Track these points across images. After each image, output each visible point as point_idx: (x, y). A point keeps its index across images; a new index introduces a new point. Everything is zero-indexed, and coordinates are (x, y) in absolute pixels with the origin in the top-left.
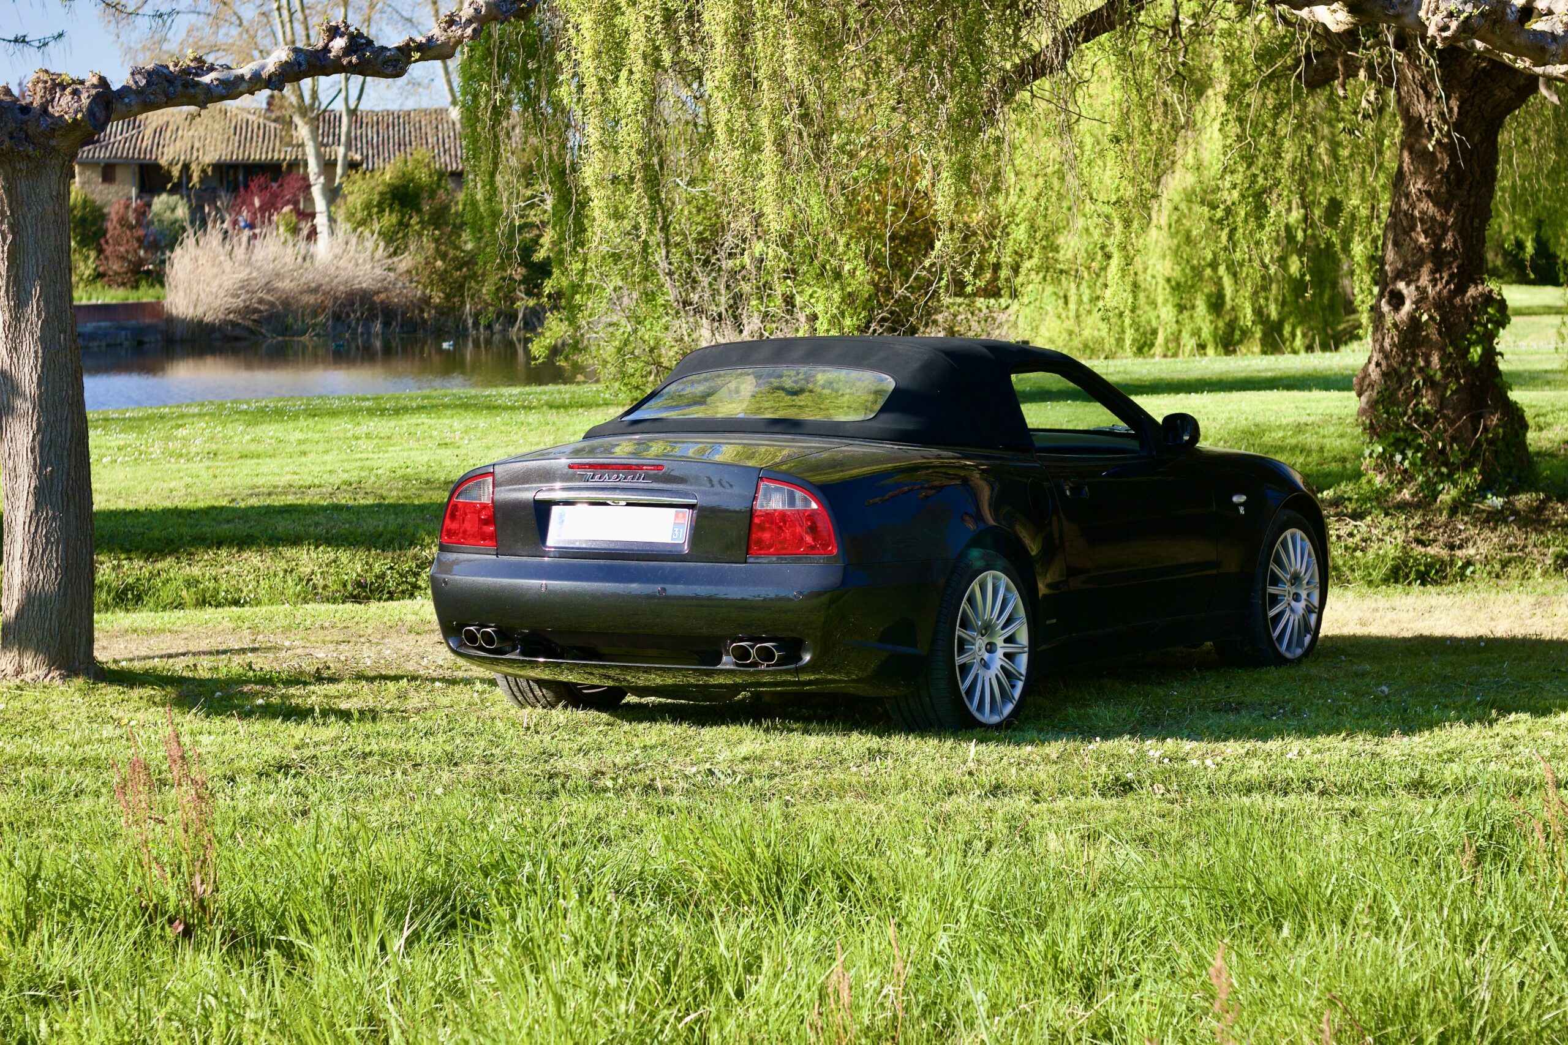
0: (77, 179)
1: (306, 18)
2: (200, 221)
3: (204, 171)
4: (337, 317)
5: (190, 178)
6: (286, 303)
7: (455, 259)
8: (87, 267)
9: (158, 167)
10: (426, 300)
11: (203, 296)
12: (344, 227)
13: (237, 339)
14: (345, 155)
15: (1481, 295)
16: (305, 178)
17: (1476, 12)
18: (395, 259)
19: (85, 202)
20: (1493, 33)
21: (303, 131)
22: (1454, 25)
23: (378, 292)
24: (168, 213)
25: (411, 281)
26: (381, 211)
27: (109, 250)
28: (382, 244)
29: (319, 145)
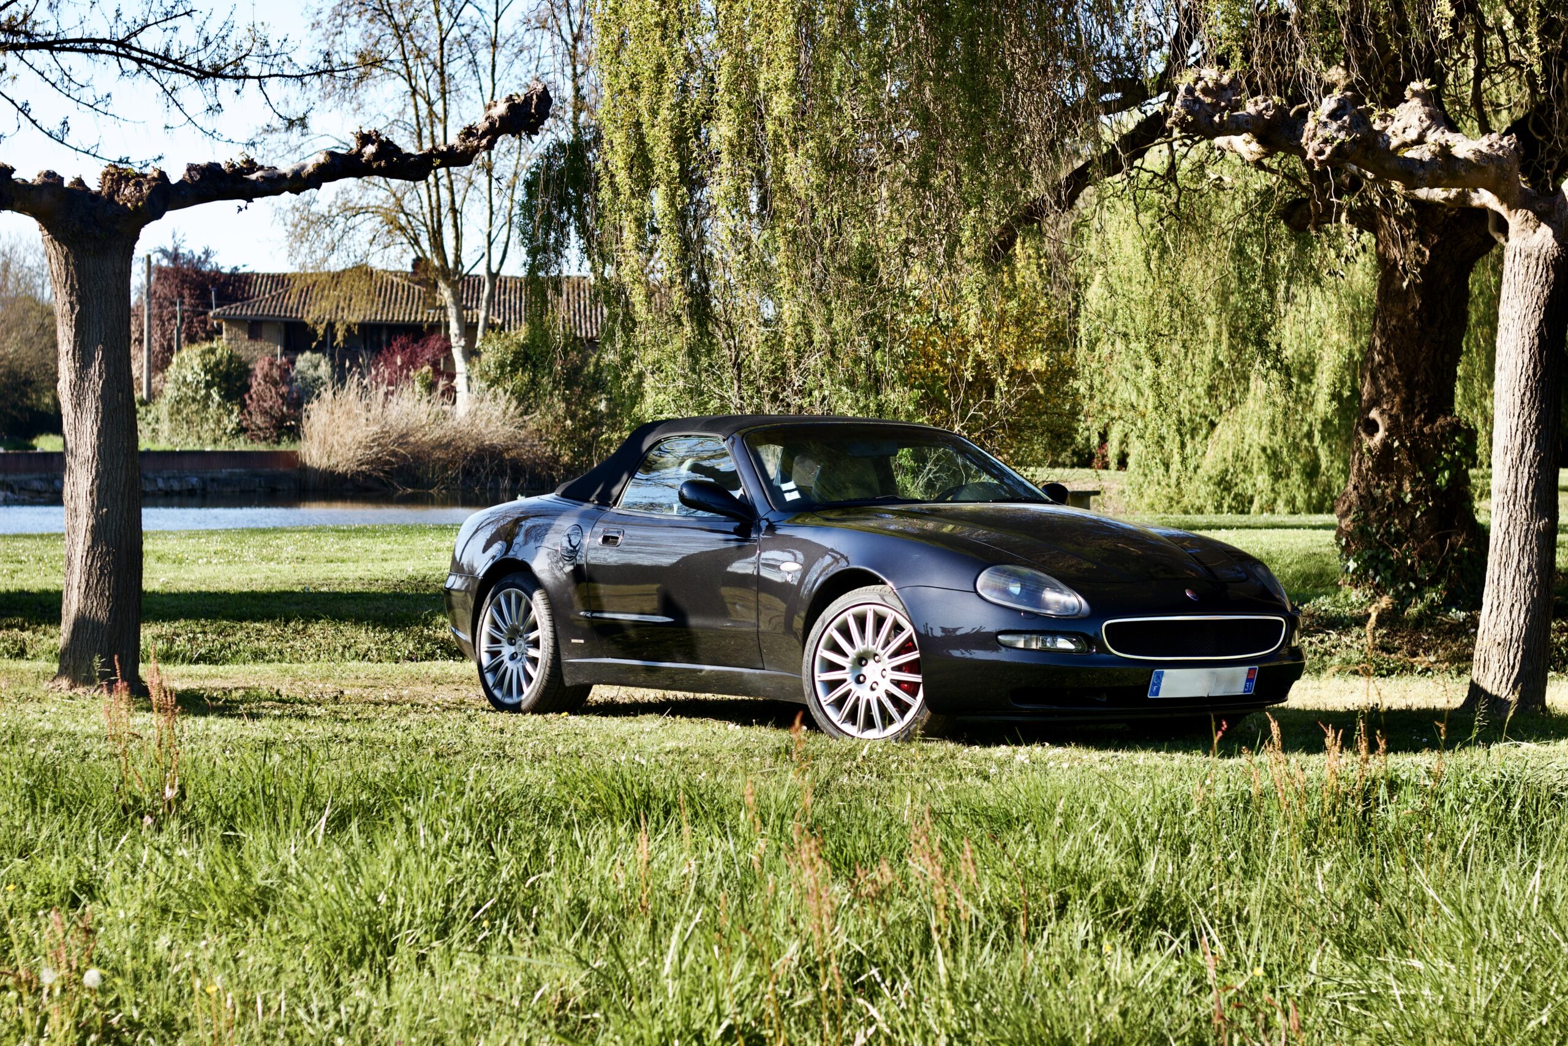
0: (224, 335)
1: (451, 183)
2: (340, 377)
3: (349, 329)
4: (467, 472)
5: (334, 337)
6: (417, 457)
7: (584, 418)
8: (230, 421)
9: (305, 325)
10: (556, 458)
11: (336, 447)
12: (478, 384)
13: (368, 490)
14: (486, 319)
15: (1449, 424)
16: (447, 338)
17: (1348, 139)
18: (526, 418)
19: (231, 357)
20: (1366, 158)
21: (445, 294)
22: (1328, 150)
23: (508, 450)
24: (311, 371)
25: (540, 440)
26: (514, 371)
27: (253, 406)
28: (514, 403)
29: (461, 308)
